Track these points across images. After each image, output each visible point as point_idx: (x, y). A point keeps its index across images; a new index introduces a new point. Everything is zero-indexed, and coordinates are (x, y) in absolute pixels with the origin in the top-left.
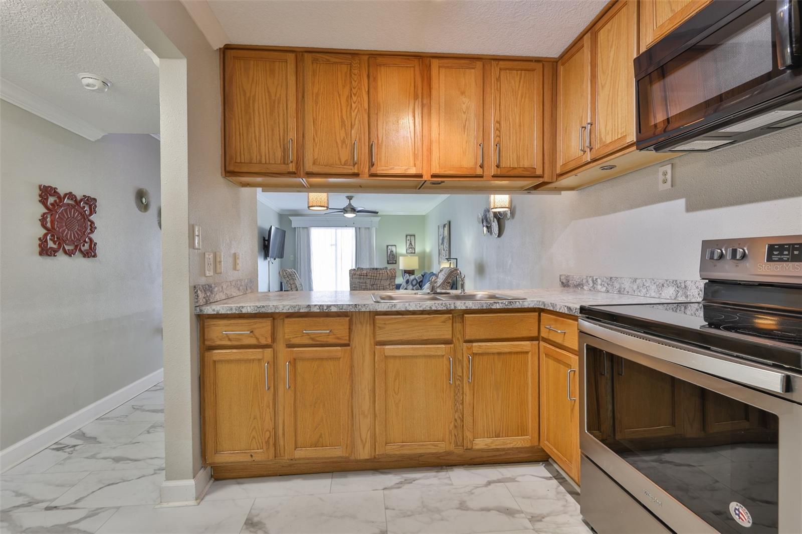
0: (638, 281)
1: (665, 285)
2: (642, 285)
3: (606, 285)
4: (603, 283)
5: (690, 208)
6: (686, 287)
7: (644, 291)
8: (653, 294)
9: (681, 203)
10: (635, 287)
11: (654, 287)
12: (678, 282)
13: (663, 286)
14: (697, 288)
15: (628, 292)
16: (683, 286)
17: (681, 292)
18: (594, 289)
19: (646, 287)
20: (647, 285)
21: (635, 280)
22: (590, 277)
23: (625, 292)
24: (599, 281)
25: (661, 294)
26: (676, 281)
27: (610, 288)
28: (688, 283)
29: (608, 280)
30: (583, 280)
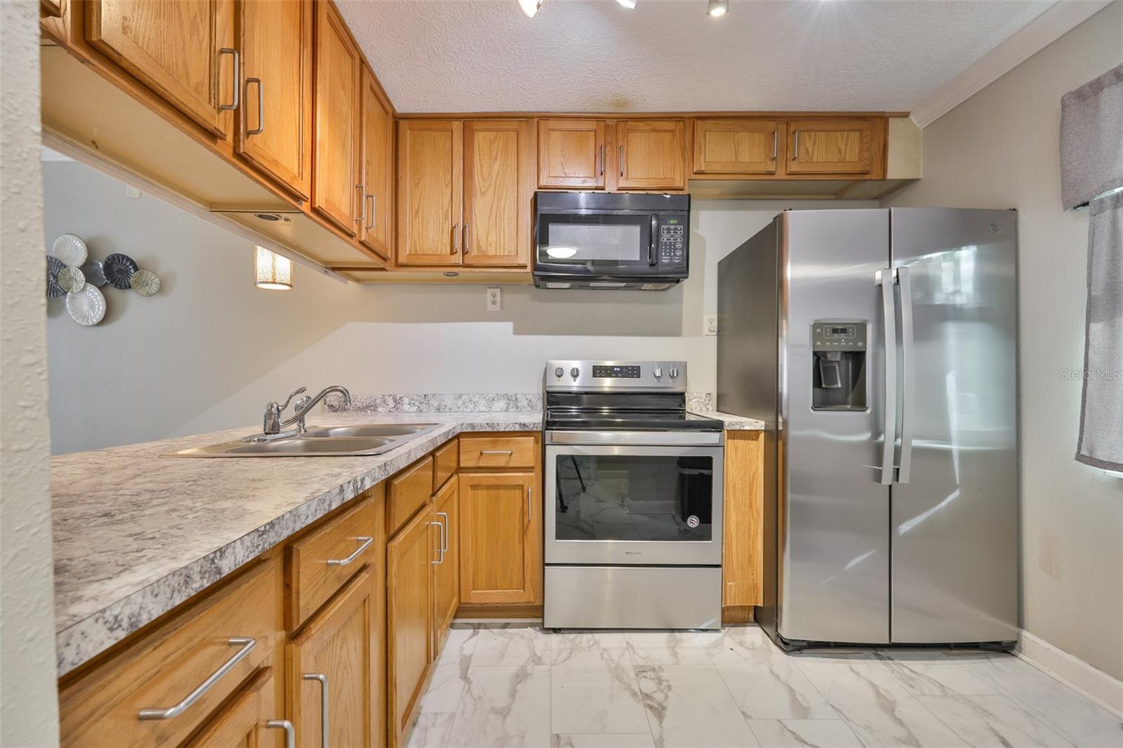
0: (463, 397)
1: (496, 399)
2: (468, 401)
3: (417, 404)
4: (413, 402)
5: (517, 331)
6: (516, 399)
7: (471, 406)
8: (482, 409)
9: (509, 326)
10: (460, 403)
11: (483, 402)
12: (509, 395)
13: (493, 399)
14: (527, 399)
15: (451, 409)
16: (514, 399)
17: (511, 404)
18: (397, 410)
19: (474, 403)
20: (476, 400)
21: (460, 396)
22: (390, 396)
23: (447, 409)
24: (406, 400)
25: (491, 408)
26: (507, 395)
27: (423, 407)
28: (519, 396)
29: (421, 398)
30: (375, 400)
